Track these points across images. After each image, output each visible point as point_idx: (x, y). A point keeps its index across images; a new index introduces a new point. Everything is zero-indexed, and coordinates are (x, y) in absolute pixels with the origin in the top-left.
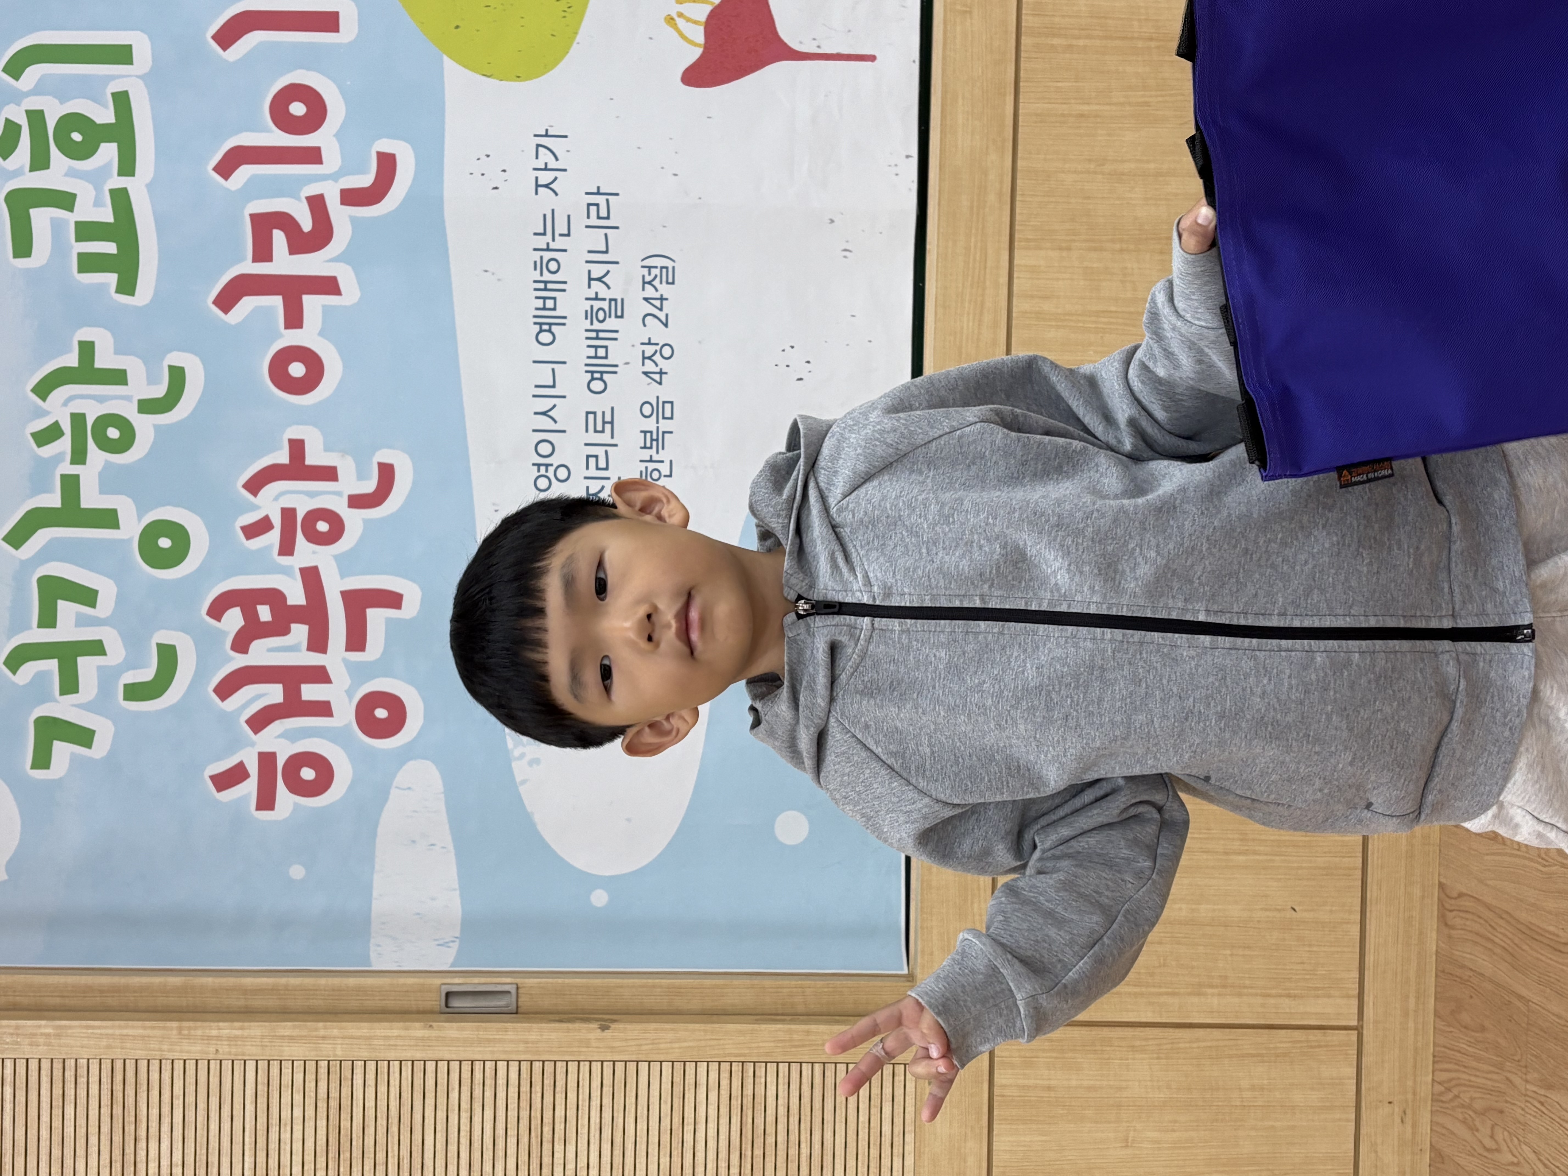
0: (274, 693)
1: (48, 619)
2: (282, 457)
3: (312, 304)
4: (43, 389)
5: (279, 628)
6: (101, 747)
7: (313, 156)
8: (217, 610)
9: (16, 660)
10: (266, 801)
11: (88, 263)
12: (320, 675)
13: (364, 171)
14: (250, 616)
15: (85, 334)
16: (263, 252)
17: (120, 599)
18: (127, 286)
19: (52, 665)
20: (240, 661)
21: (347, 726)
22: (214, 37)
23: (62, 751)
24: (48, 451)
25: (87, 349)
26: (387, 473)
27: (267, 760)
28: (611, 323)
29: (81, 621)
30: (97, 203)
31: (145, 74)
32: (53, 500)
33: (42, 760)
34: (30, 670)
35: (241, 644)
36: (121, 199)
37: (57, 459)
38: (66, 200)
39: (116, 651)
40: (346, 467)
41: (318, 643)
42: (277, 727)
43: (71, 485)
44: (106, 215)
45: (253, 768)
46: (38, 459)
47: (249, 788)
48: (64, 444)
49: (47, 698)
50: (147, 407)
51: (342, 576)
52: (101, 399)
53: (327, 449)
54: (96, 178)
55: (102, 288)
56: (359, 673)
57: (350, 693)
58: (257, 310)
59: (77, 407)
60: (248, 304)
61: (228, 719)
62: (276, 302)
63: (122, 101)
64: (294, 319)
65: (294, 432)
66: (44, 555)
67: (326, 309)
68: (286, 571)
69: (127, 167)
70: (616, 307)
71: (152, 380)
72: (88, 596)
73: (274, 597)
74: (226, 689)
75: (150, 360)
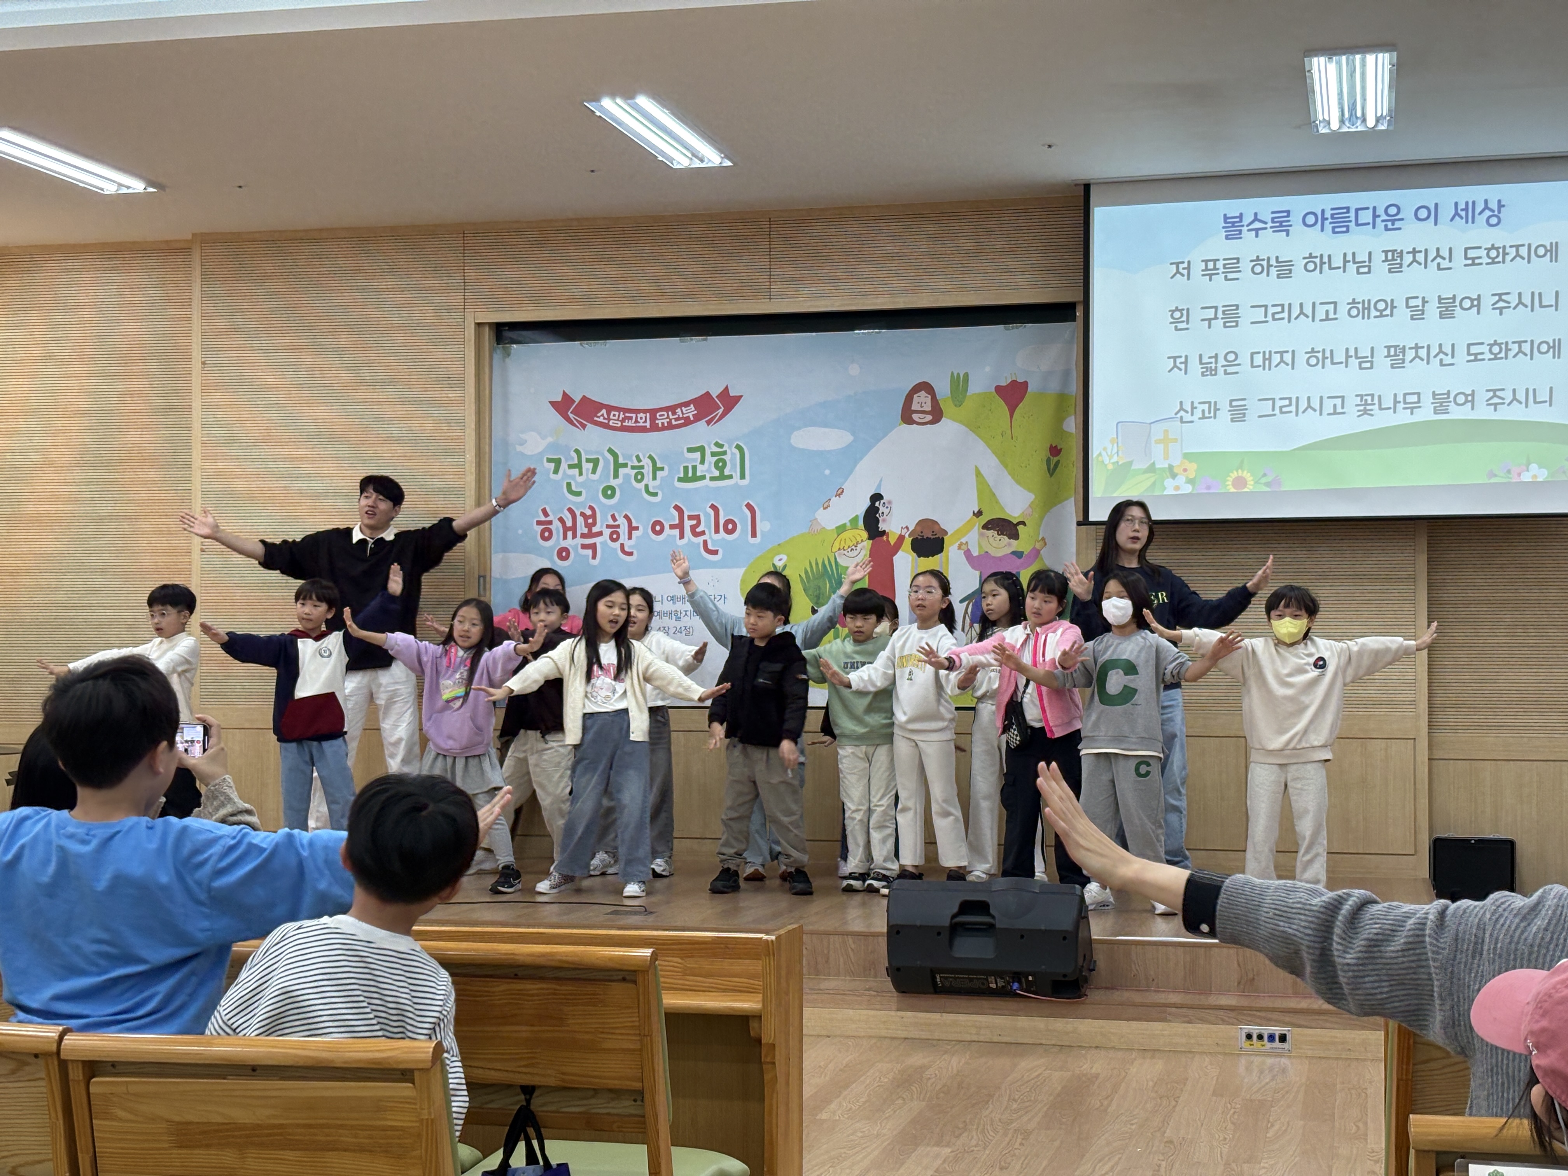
0: (569, 524)
1: (588, 460)
2: (634, 524)
3: (676, 532)
4: (650, 457)
5: (587, 525)
6: (552, 476)
7: (717, 531)
8: (591, 508)
9: (577, 451)
10: (539, 523)
11: (686, 468)
12: (574, 536)
13: (713, 545)
14: (589, 517)
15: (666, 468)
16: (690, 518)
17: (594, 481)
18: (680, 480)
19: (576, 462)
20: (578, 513)
21: (559, 544)
22: (748, 503)
23: (552, 466)
24: (634, 458)
25: (662, 469)
26: (630, 554)
27: (550, 523)
28: (674, 618)
29: (587, 470)
30: (702, 471)
31: (738, 483)
32: (621, 461)
33: (549, 460)
34: (575, 455)
35: (582, 514)
36: (703, 477)
37: (632, 461)
38: (702, 462)
39: (580, 479)
40: (632, 542)
41: (583, 536)
42: (560, 525)
43: (625, 465)
44: (699, 474)
45: (548, 519)
46: (632, 456)
47: (543, 518)
48: (636, 464)
49: (567, 460)
50: (647, 486)
51: (601, 543)
52: (648, 474)
53: (637, 537)
54: (709, 470)
55: (679, 472)
56: (576, 547)
57: (570, 545)
58: (674, 516)
59: (646, 467)
60: (676, 513)
61: (562, 512)
62: (677, 522)
63: (730, 477)
64: (672, 527)
65: (641, 528)
66: (605, 459)
67: (675, 536)
68: (602, 526)
69: (713, 479)
70: (678, 619)
71: (654, 487)
72: (594, 471)
73: (594, 524)
74: (570, 510)
75: (660, 487)
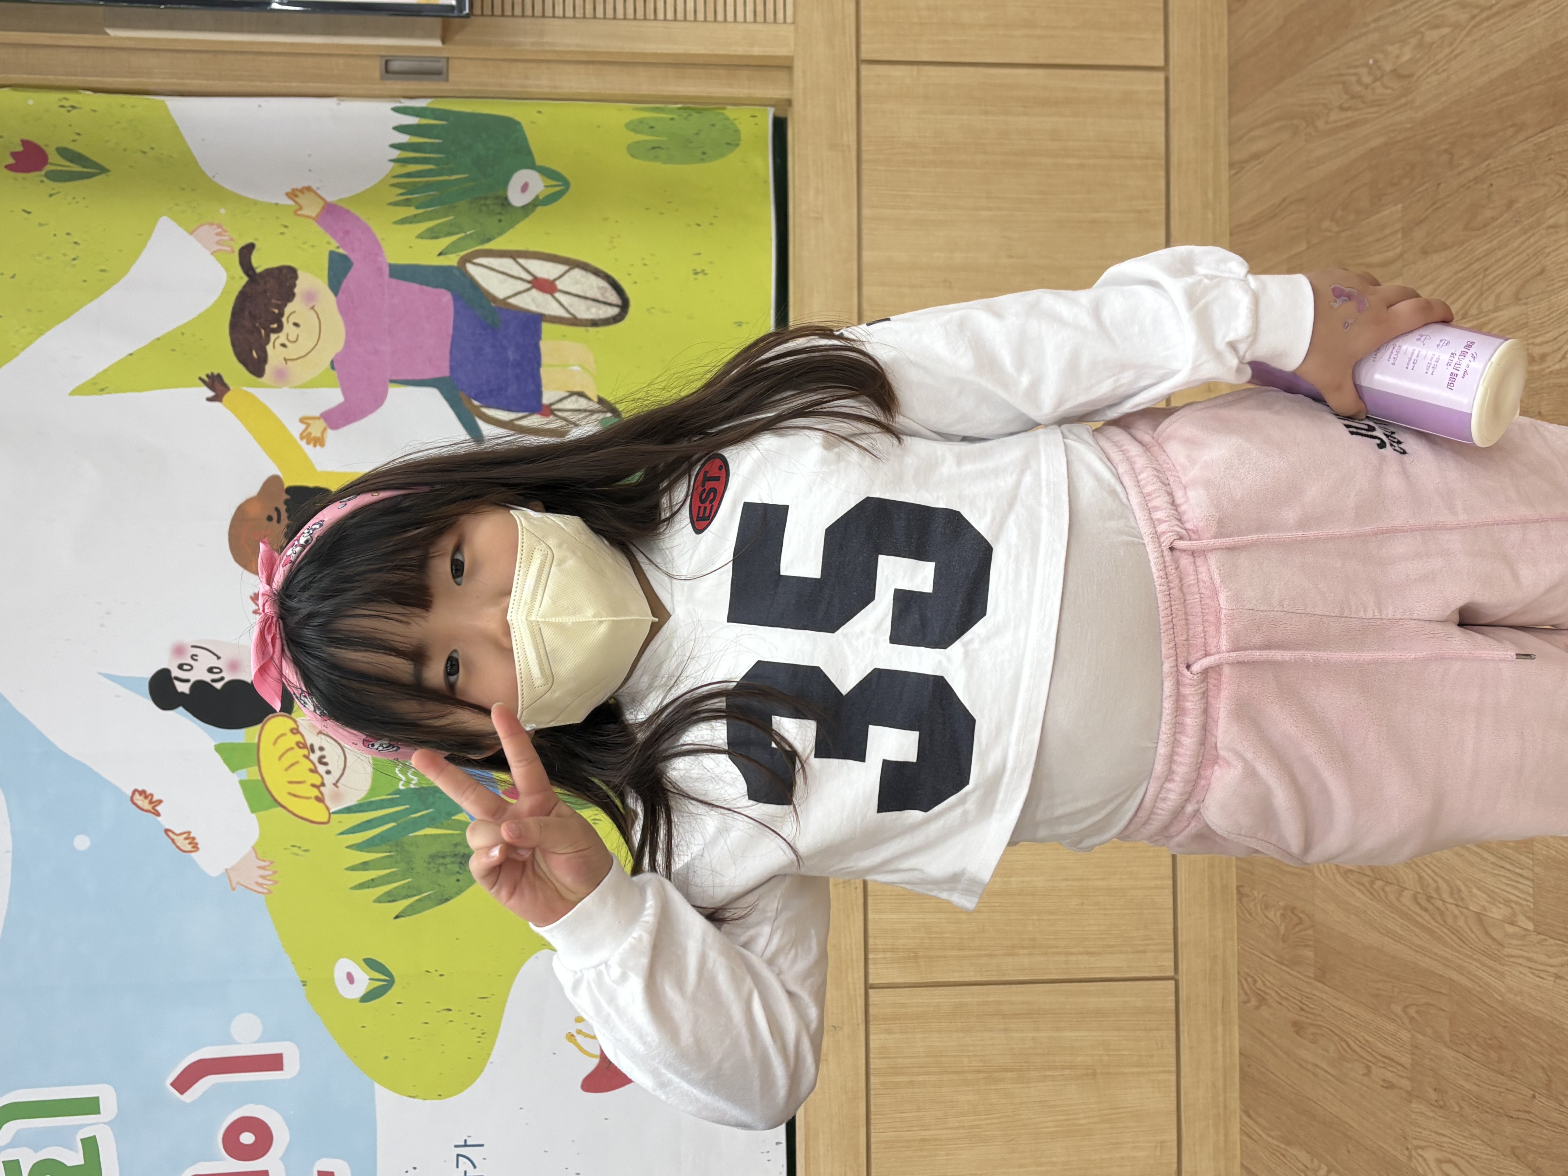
22: (172, 1084)
31: (110, 1121)
63: (90, 1145)
